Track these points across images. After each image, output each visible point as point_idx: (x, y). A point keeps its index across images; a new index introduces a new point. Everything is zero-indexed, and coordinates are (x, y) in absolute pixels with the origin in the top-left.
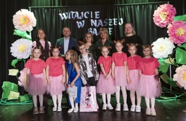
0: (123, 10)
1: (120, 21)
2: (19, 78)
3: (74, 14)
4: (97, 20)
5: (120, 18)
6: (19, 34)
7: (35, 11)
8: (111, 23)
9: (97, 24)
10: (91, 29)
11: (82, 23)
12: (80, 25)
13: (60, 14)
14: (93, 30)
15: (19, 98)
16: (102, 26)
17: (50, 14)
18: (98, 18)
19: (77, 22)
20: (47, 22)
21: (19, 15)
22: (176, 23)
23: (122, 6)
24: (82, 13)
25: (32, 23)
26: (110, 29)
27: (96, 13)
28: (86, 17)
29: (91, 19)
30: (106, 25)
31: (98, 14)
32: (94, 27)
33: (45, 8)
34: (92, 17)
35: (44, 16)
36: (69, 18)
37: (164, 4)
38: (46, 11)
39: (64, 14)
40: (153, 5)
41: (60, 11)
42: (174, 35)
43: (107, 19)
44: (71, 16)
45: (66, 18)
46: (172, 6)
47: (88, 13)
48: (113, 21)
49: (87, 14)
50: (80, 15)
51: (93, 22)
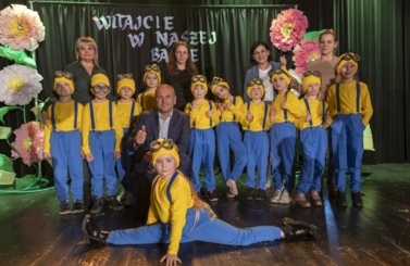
0: (217, 16)
1: (212, 37)
2: (13, 144)
3: (124, 20)
4: (169, 32)
5: (211, 31)
6: (8, 56)
7: (43, 9)
8: (195, 41)
9: (169, 41)
10: (157, 49)
11: (140, 37)
12: (135, 41)
13: (96, 19)
14: (160, 52)
15: (15, 182)
17: (74, 17)
18: (170, 29)
19: (130, 36)
20: (68, 34)
21: (7, 16)
22: (307, 43)
23: (215, 9)
24: (139, 18)
25: (37, 34)
27: (166, 19)
28: (148, 27)
29: (156, 30)
31: (169, 21)
32: (162, 46)
33: (63, 4)
34: (158, 27)
35: (61, 21)
36: (114, 26)
37: (287, 8)
38: (66, 11)
39: (103, 19)
40: (270, 9)
41: (94, 12)
42: (304, 65)
43: (186, 32)
44: (117, 24)
45: (107, 26)
46: (302, 13)
47: (152, 19)
48: (199, 35)
49: (149, 22)
50: (135, 22)
51: (161, 37)
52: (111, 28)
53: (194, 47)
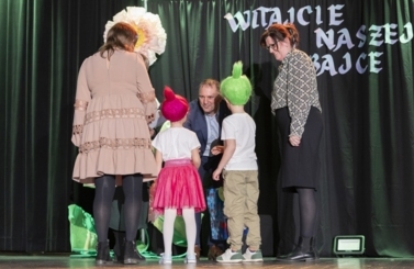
1: (405, 31)
3: (268, 15)
4: (336, 29)
5: (405, 23)
7: (160, 9)
8: (377, 39)
9: (336, 42)
10: (316, 56)
13: (229, 17)
14: (321, 61)
16: (350, 46)
17: (199, 15)
18: (338, 23)
20: (191, 39)
24: (292, 11)
25: (157, 44)
26: (373, 55)
27: (332, 9)
28: (304, 23)
29: (316, 27)
30: (361, 45)
31: (337, 11)
32: (325, 50)
34: (319, 22)
36: (255, 26)
38: (189, 8)
39: (239, 15)
41: (228, 7)
43: (364, 27)
44: (259, 21)
45: (244, 26)
47: (310, 11)
48: (383, 31)
49: (305, 15)
50: (285, 16)
51: (324, 37)
52: (250, 27)
53: (377, 49)
